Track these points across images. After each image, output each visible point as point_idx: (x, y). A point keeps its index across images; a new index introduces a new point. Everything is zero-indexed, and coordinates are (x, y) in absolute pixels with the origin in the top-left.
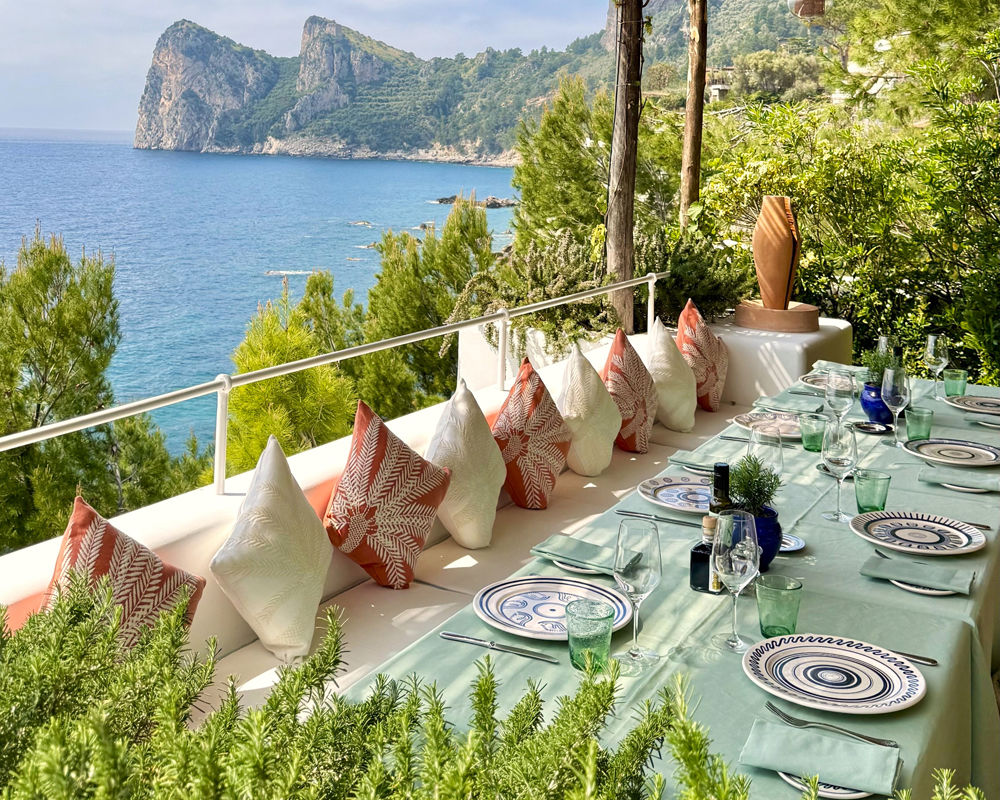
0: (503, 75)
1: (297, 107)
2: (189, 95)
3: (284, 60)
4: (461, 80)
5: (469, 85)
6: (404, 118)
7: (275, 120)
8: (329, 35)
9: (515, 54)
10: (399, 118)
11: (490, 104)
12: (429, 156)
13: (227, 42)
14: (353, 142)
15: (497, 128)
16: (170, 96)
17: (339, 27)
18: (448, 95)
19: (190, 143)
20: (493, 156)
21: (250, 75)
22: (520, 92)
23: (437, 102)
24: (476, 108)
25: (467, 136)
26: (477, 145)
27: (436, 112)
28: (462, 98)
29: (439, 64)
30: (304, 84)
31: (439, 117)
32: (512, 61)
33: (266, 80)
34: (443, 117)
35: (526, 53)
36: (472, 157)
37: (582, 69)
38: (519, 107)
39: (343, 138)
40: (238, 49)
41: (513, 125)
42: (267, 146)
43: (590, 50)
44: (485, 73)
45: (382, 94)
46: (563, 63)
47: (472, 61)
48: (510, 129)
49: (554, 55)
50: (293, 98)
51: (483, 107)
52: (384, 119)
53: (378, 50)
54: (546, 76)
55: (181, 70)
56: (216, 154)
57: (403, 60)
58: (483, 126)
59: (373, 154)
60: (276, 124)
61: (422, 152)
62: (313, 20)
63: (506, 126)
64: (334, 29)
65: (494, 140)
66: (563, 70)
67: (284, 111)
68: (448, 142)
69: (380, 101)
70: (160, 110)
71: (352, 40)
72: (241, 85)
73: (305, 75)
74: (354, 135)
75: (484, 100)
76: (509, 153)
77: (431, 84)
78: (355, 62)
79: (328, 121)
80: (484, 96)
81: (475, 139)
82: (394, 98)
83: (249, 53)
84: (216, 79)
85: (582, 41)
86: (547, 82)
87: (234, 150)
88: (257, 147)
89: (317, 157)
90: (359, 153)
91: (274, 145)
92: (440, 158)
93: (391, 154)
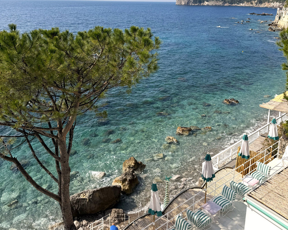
14: (225, 2)
19: (187, 3)
20: (260, 4)
26: (256, 2)
36: (255, 5)
39: (222, 1)
42: (204, 3)
59: (229, 5)
61: (241, 4)
65: (260, 1)
76: (264, 4)
87: (197, 5)
88: (202, 4)
89: (216, 6)
90: (226, 5)
91: (206, 3)
92: (246, 5)
93: (233, 5)
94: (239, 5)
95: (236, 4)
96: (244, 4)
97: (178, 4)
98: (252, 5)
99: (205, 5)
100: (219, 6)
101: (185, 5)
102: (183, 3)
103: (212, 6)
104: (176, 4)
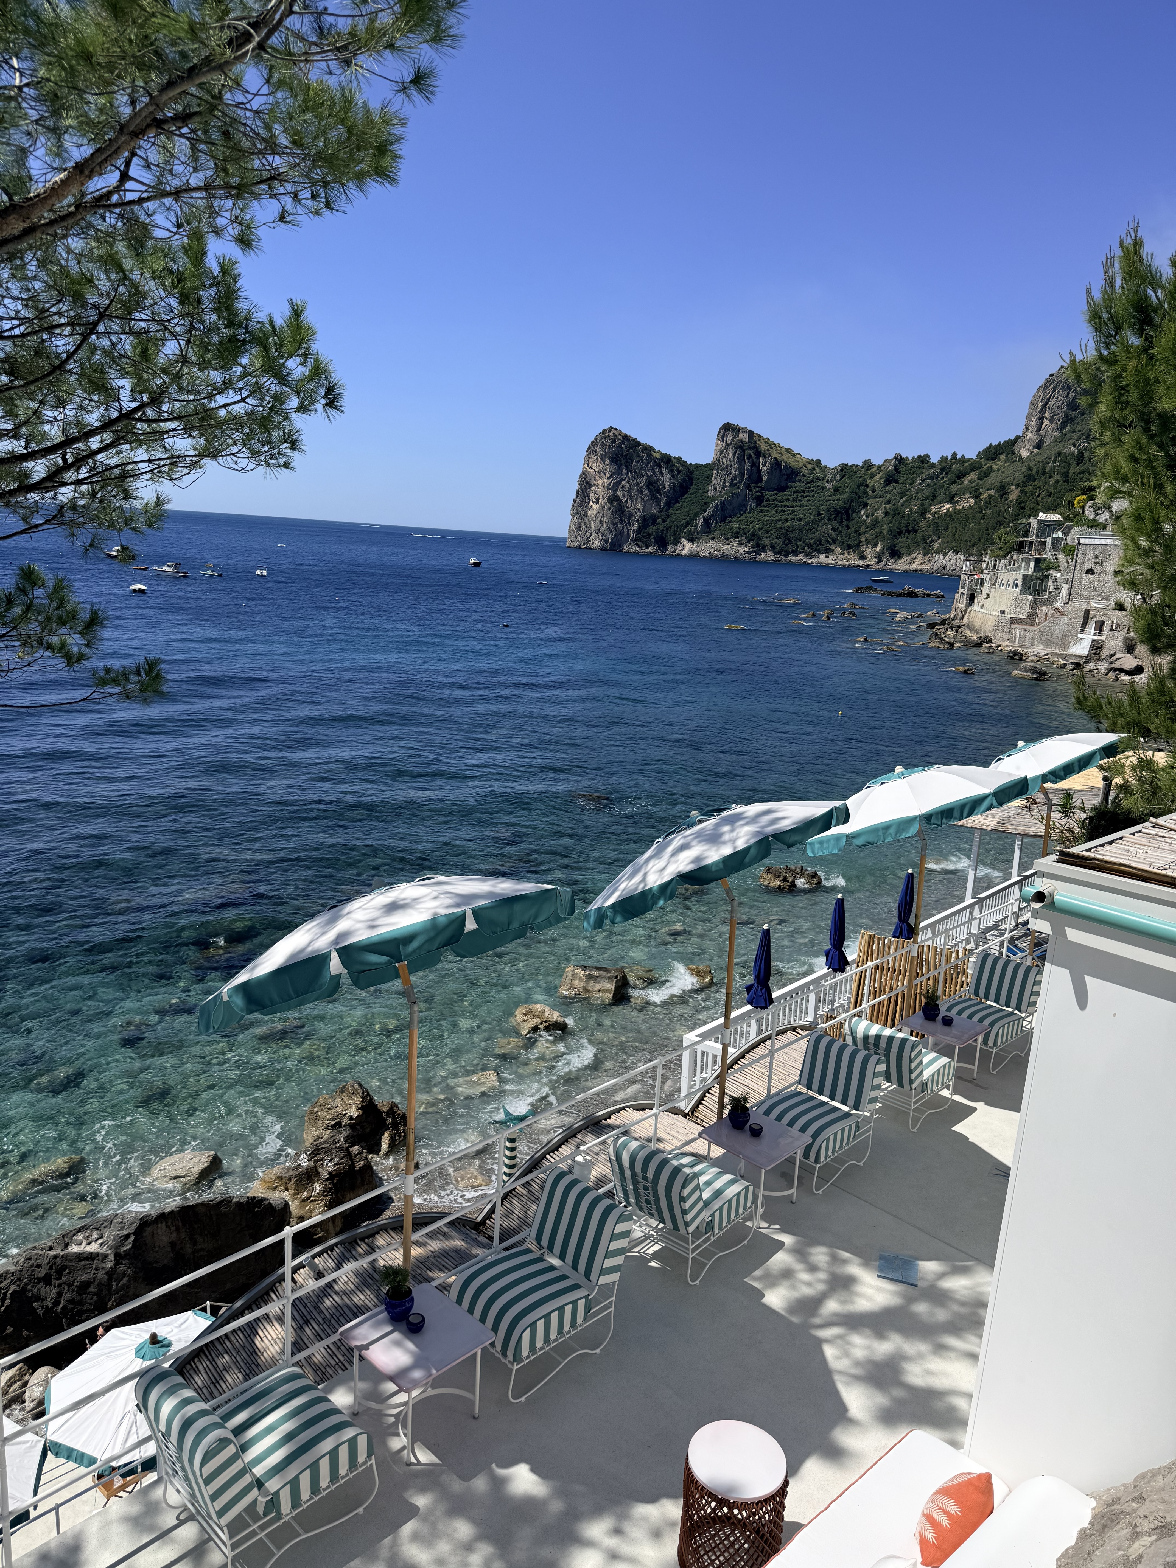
0: (909, 481)
1: (709, 512)
2: (613, 499)
3: (698, 466)
4: (867, 486)
5: (874, 491)
6: (807, 524)
7: (688, 524)
8: (742, 441)
9: (923, 460)
10: (802, 523)
11: (894, 510)
12: (829, 561)
13: (648, 449)
14: (758, 545)
15: (900, 533)
16: (598, 500)
17: (751, 433)
18: (852, 501)
19: (613, 544)
20: (893, 560)
21: (667, 480)
22: (926, 499)
23: (841, 508)
24: (880, 514)
25: (868, 542)
26: (878, 549)
27: (838, 518)
28: (865, 505)
29: (845, 470)
30: (715, 489)
31: (841, 522)
32: (919, 467)
33: (681, 486)
34: (845, 523)
35: (934, 459)
36: (872, 562)
37: (993, 475)
38: (923, 514)
39: (749, 542)
40: (657, 455)
41: (916, 531)
42: (680, 547)
43: (1003, 457)
44: (890, 480)
45: (788, 500)
46: (973, 469)
47: (879, 467)
48: (911, 536)
49: (963, 460)
50: (706, 503)
51: (886, 513)
52: (789, 524)
53: (786, 457)
54: (954, 482)
55: (608, 475)
56: (637, 554)
57: (810, 466)
58: (885, 532)
59: (776, 557)
60: (689, 528)
61: (822, 556)
62: (727, 428)
63: (908, 532)
64: (746, 435)
65: (895, 546)
66: (972, 476)
67: (696, 515)
68: (849, 547)
69: (786, 506)
70: (589, 513)
71: (763, 447)
72: (659, 491)
73: (716, 481)
74: (760, 538)
75: (888, 506)
76: (909, 558)
77: (836, 490)
78: (764, 469)
79: (736, 525)
80: (889, 502)
81: (875, 545)
82: (799, 504)
83: (667, 459)
84: (637, 484)
85: (997, 446)
86: (954, 488)
87: (650, 550)
88: (670, 549)
89: (724, 559)
90: (763, 557)
91: (687, 547)
92: (840, 562)
93: (791, 558)
94: (814, 560)
95: (800, 557)
96: (831, 556)
97: (576, 544)
98: (861, 563)
99: (683, 553)
100: (738, 561)
101: (603, 549)
102: (596, 543)
103: (711, 559)
104: (568, 544)
